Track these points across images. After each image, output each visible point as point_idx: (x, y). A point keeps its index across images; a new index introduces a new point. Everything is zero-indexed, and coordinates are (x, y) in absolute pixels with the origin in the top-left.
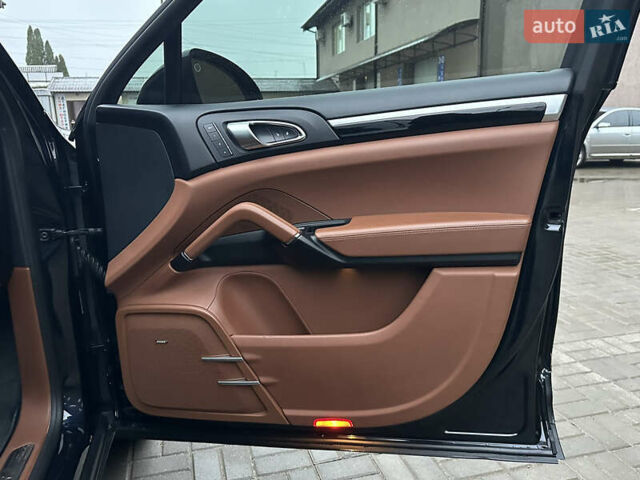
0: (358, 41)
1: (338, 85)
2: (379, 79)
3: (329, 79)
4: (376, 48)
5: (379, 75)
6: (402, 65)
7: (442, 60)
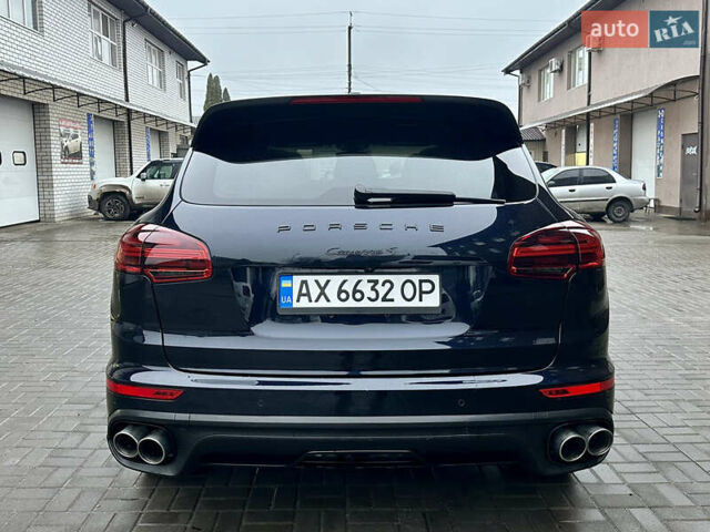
0: (569, 88)
1: (543, 133)
2: (592, 130)
3: (535, 128)
4: (589, 97)
5: (592, 125)
6: (618, 116)
7: (661, 114)
